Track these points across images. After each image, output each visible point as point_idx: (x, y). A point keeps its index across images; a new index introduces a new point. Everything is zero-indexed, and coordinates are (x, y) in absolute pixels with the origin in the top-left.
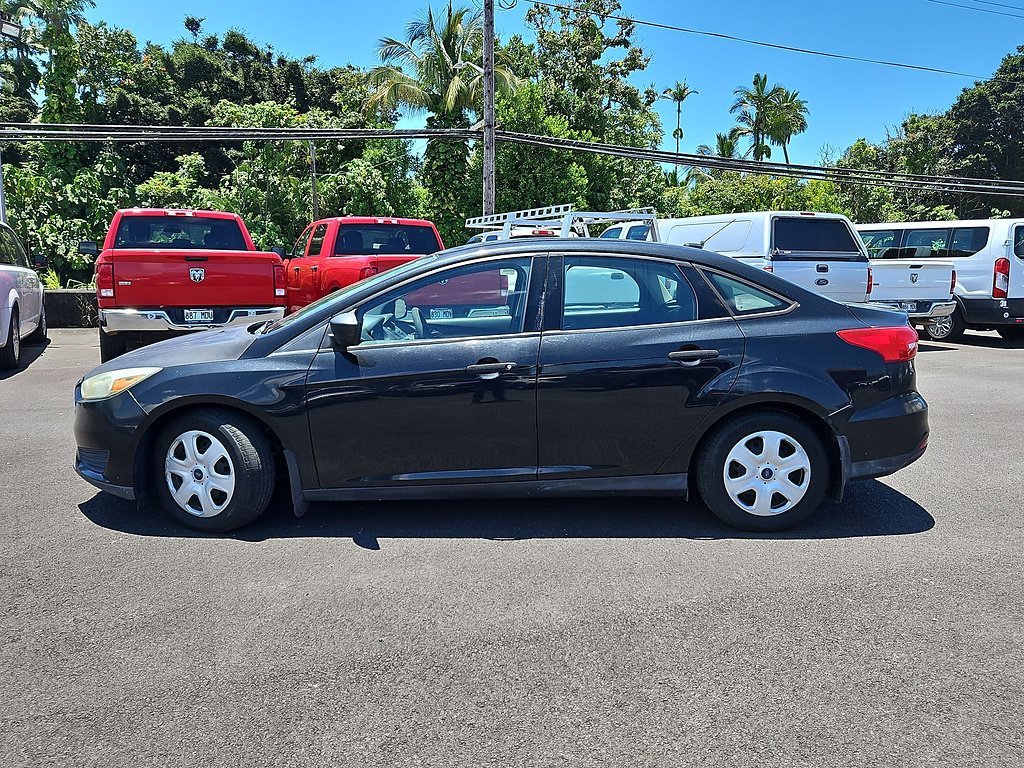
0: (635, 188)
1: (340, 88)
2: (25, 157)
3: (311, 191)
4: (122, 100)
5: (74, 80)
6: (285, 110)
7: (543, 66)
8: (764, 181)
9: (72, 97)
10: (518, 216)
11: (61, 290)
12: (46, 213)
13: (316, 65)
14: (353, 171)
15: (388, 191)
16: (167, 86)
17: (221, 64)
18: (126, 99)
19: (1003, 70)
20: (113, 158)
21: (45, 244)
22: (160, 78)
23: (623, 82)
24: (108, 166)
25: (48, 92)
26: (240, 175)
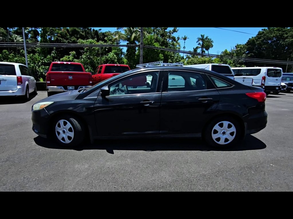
0: (174, 60)
1: (107, 36)
2: (36, 52)
3: (100, 60)
4: (57, 39)
5: (47, 35)
6: (94, 41)
7: (154, 31)
8: (203, 59)
9: (46, 38)
10: (149, 64)
11: (44, 82)
12: (40, 65)
13: (101, 31)
14: (109, 55)
15: (117, 60)
16: (68, 36)
17: (80, 31)
18: (58, 39)
19: (258, 34)
20: (55, 52)
21: (40, 72)
22: (66, 34)
23: (173, 35)
24: (54, 54)
25: (41, 38)
26: (84, 56)
